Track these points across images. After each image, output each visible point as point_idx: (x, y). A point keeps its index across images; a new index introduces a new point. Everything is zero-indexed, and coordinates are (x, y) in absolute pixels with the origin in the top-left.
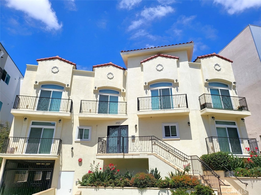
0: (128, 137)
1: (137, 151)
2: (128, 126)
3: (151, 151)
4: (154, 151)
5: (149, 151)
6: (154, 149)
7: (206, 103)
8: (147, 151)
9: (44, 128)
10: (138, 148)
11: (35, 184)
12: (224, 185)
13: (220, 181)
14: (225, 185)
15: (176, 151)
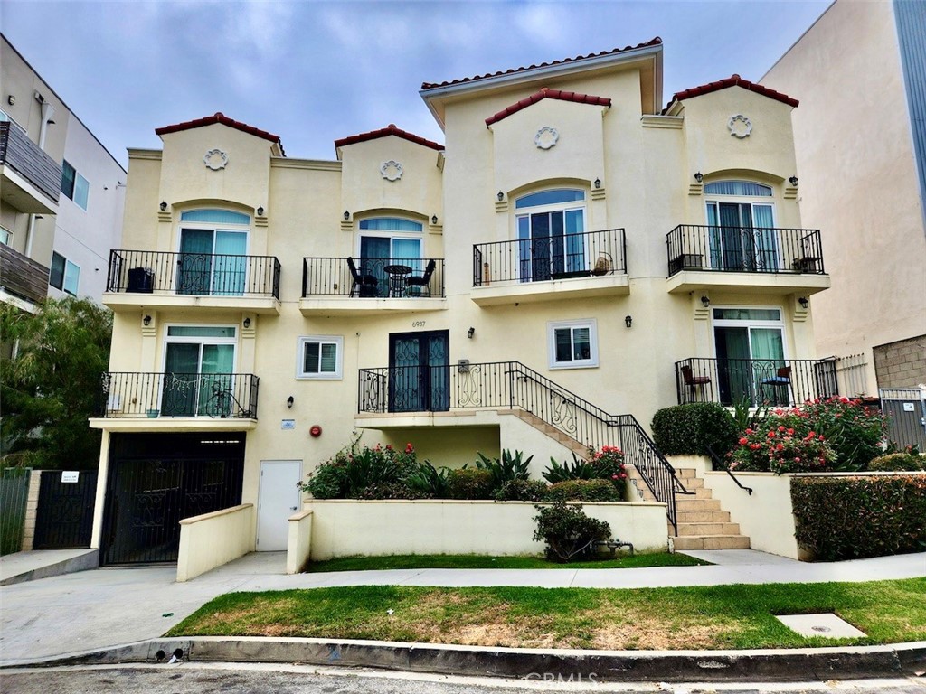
0: (447, 366)
1: (470, 404)
2: (447, 331)
3: (508, 403)
4: (516, 403)
5: (503, 403)
6: (515, 399)
7: (683, 256)
8: (498, 404)
9: (204, 346)
10: (472, 395)
11: (197, 496)
12: (682, 491)
13: (675, 481)
14: (686, 493)
15: (577, 403)
